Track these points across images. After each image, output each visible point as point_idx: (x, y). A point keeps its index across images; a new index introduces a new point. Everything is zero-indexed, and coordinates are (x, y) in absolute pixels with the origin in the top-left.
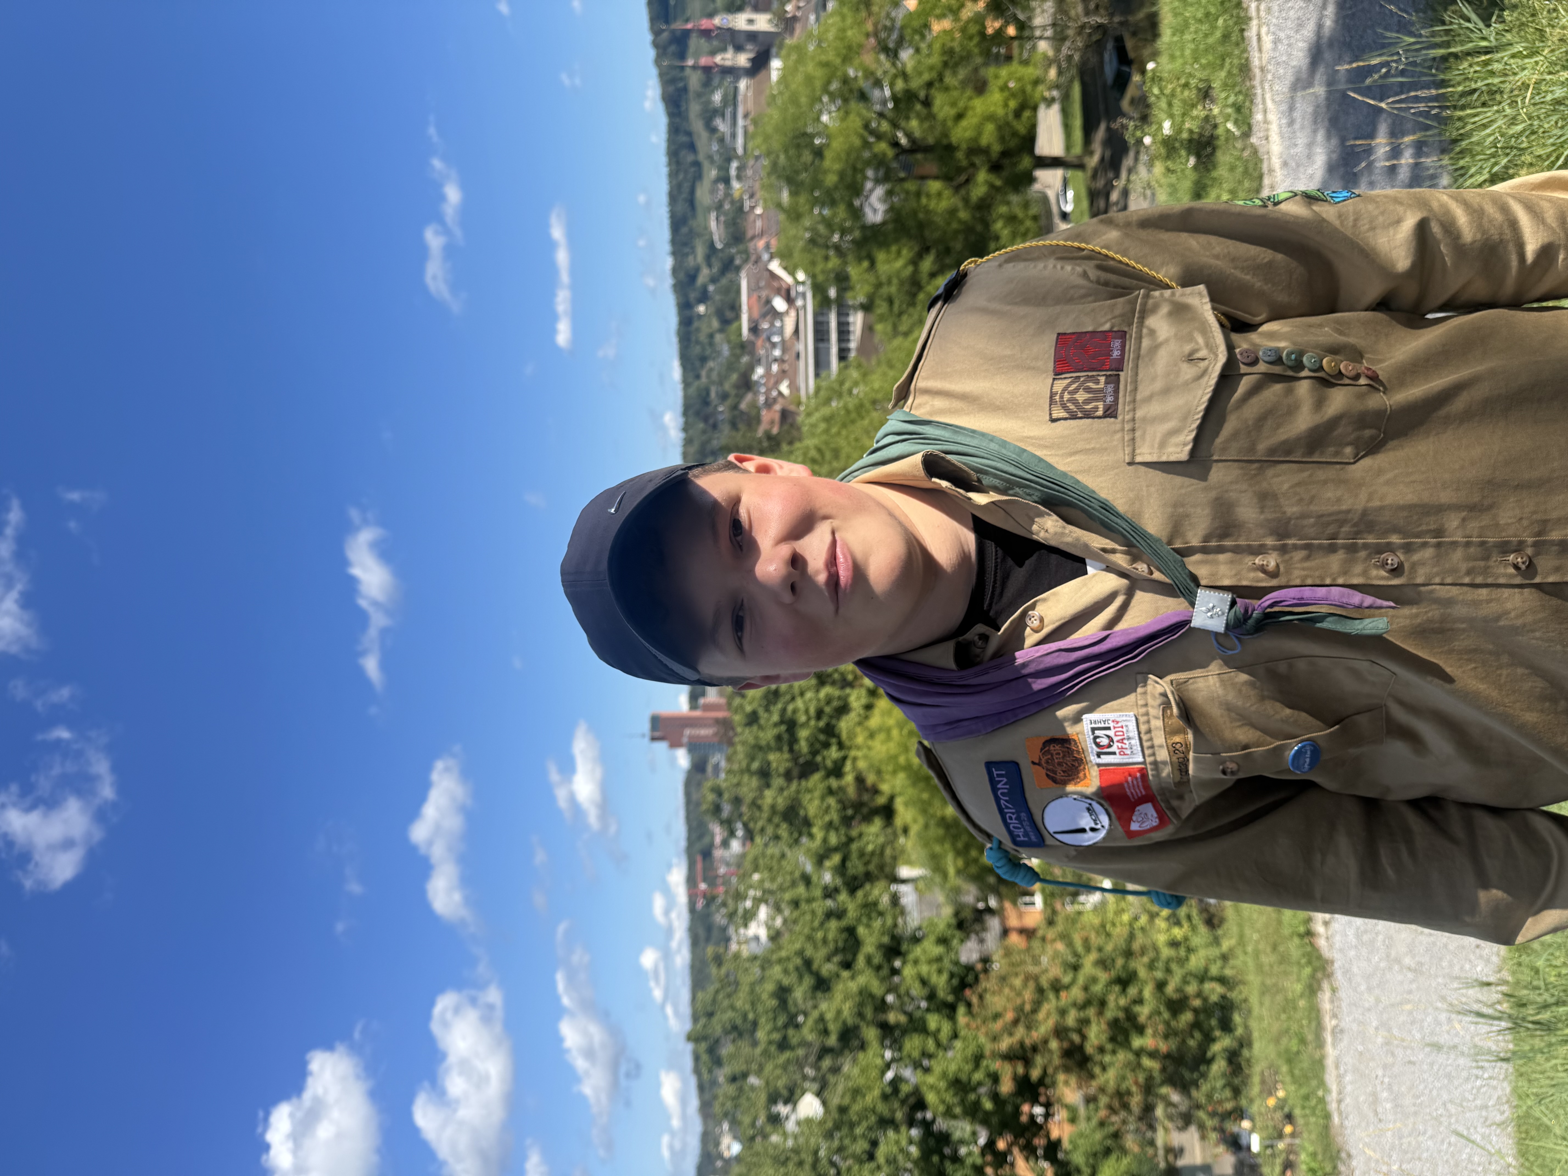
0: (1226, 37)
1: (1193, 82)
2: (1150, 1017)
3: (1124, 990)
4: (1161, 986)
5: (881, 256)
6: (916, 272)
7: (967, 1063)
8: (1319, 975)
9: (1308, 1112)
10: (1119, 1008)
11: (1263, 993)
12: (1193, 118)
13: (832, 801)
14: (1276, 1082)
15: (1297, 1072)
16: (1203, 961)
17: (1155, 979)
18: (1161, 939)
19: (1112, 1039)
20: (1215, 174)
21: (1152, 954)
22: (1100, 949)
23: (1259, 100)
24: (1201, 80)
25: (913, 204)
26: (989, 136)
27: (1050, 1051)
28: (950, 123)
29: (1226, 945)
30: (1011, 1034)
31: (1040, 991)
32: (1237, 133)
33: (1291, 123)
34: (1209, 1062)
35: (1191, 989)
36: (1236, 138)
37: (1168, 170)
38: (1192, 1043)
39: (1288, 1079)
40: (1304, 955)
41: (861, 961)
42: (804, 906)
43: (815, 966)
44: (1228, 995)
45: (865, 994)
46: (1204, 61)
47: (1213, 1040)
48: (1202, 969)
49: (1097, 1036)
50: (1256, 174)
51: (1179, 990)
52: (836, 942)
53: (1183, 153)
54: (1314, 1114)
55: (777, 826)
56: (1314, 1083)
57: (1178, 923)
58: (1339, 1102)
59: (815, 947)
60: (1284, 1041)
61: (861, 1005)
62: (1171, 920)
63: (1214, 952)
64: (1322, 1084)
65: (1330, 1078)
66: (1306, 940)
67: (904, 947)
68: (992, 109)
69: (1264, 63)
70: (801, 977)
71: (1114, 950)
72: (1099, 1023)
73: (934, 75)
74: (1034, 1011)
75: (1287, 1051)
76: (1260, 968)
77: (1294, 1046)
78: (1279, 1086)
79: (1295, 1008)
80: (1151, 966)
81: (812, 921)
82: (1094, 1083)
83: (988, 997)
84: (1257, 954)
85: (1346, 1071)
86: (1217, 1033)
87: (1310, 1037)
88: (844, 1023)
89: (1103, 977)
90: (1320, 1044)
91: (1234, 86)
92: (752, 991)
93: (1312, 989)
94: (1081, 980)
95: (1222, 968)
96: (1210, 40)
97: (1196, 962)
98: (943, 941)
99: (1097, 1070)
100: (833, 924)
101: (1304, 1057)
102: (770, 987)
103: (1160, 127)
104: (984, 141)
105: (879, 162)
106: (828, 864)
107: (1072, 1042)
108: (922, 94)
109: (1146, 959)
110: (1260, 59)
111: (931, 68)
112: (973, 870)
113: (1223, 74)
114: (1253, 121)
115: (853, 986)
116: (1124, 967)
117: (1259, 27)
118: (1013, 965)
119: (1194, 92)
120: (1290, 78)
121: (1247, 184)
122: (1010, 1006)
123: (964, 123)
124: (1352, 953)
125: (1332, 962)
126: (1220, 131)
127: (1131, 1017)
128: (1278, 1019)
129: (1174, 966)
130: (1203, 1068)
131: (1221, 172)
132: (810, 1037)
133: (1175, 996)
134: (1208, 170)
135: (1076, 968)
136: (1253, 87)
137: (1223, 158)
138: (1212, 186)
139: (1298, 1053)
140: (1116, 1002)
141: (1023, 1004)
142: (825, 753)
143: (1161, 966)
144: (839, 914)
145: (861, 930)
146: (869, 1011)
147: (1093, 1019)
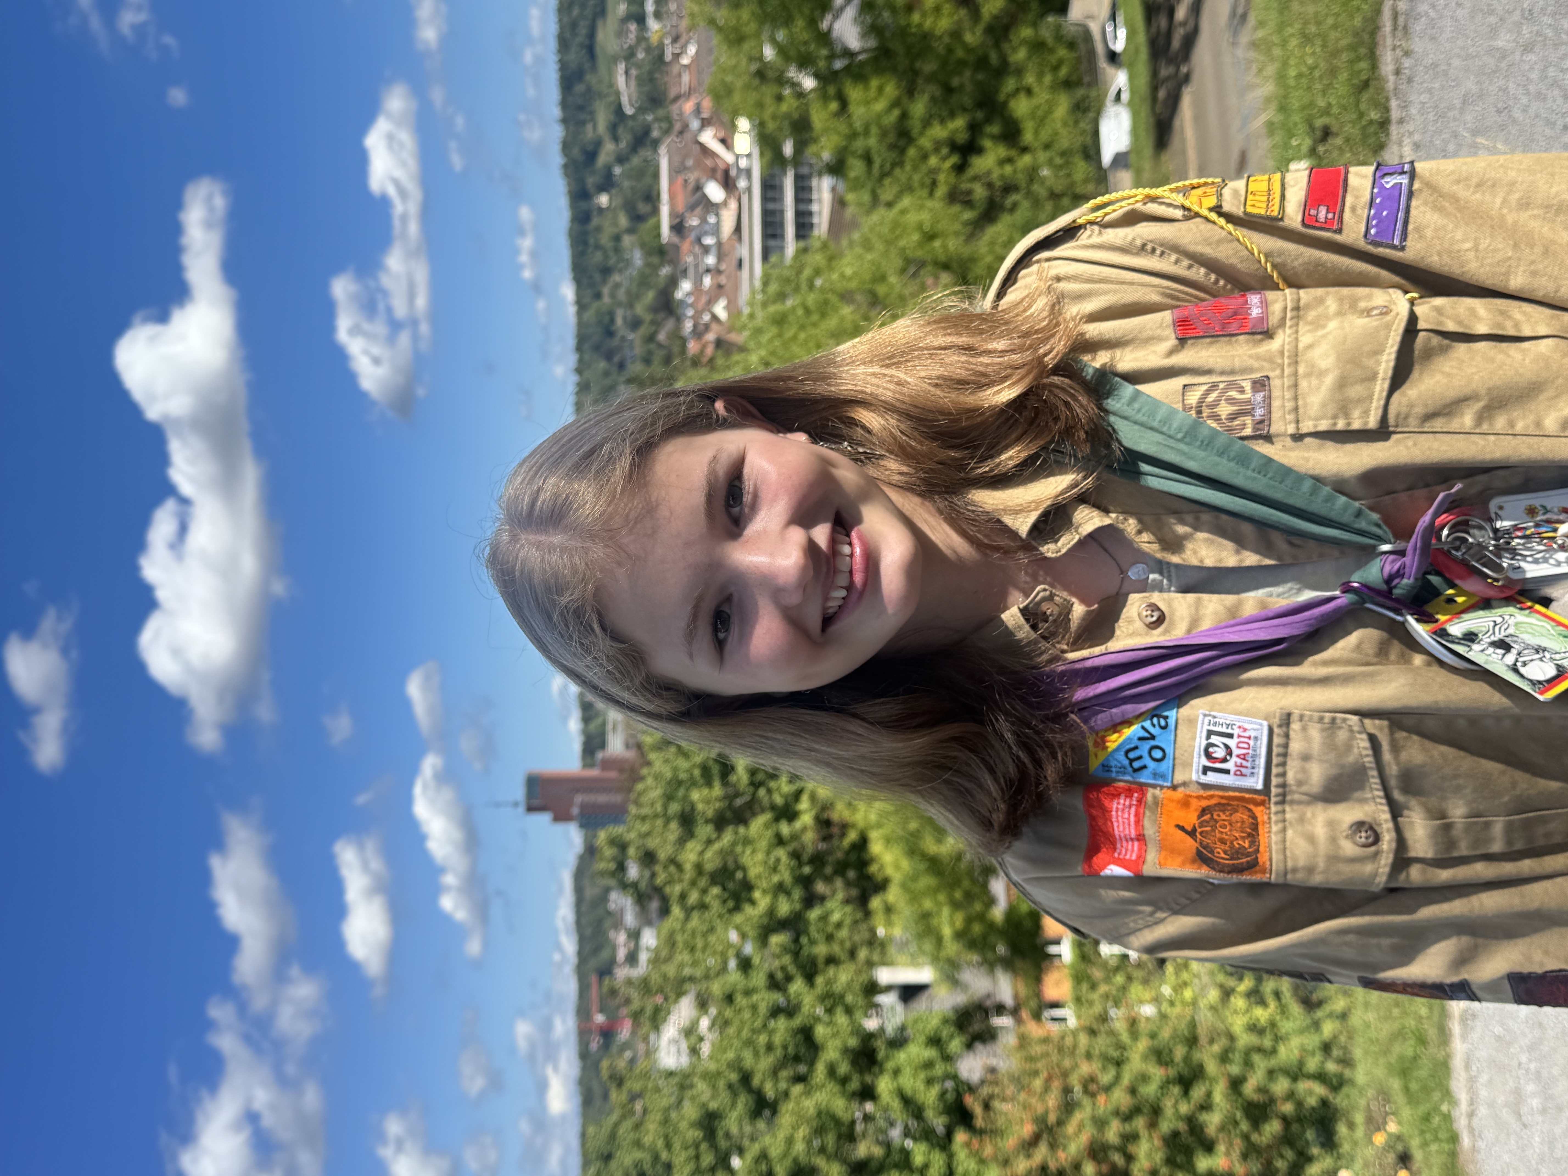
2: (1222, 1128)
3: (1186, 1092)
4: (1236, 1084)
5: (854, 93)
6: (904, 116)
9: (1428, 1136)
10: (1179, 1117)
13: (781, 853)
14: (1387, 1114)
16: (1296, 1052)
17: (1229, 1075)
18: (1238, 1024)
19: (1169, 1160)
21: (1223, 1042)
22: (1153, 1036)
25: (903, 22)
29: (1328, 1028)
30: (1029, 1156)
31: (1068, 1093)
35: (1280, 1088)
38: (1280, 1164)
39: (1401, 1100)
41: (820, 1069)
42: (740, 1000)
43: (756, 1082)
44: (1331, 1098)
45: (825, 1116)
47: (1310, 1159)
48: (1295, 1062)
49: (1149, 1155)
51: (1260, 1090)
52: (785, 1047)
54: (1437, 1139)
55: (704, 891)
56: (1436, 1096)
57: (1263, 1003)
59: (756, 1054)
60: (1396, 1048)
61: (819, 1131)
62: (1253, 998)
63: (1312, 1041)
65: (1459, 1085)
67: (881, 1054)
70: (735, 1098)
71: (1173, 1037)
72: (1151, 1139)
74: (1060, 1123)
75: (1401, 1060)
77: (1408, 1049)
78: (1390, 1117)
80: (1224, 1058)
81: (752, 1020)
83: (996, 1104)
85: (1479, 1070)
86: (1315, 1151)
89: (1158, 1074)
92: (666, 1121)
94: (1126, 1080)
95: (1323, 1063)
97: (1286, 1054)
98: (935, 1041)
100: (782, 1023)
101: (1424, 1062)
102: (691, 1113)
106: (774, 941)
107: (1114, 1167)
109: (1216, 1048)
112: (977, 929)
115: (809, 1105)
116: (1186, 1059)
127: (1196, 1129)
129: (1255, 1058)
133: (1257, 1098)
135: (1119, 1063)
140: (1175, 1109)
141: (1047, 1112)
143: (1237, 1057)
144: (790, 1011)
145: (820, 1031)
146: (830, 1140)
147: (1144, 1133)
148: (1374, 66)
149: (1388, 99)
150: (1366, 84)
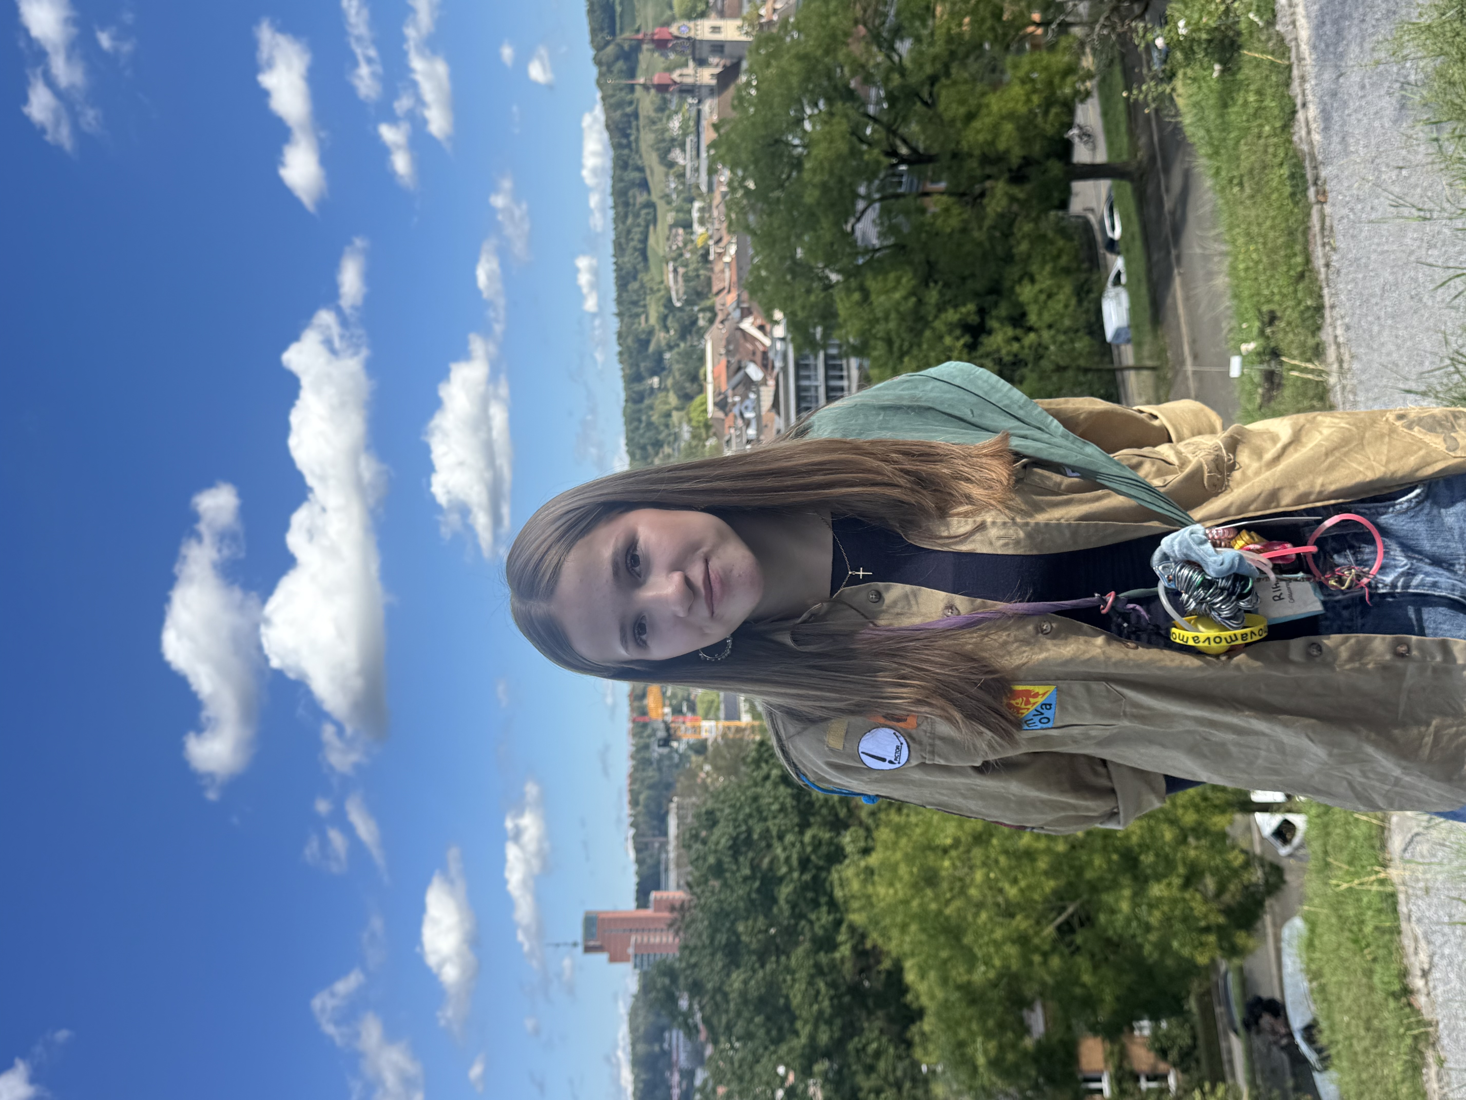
5: (875, 284)
12: (1211, 14)
26: (1007, 139)
28: (959, 124)
32: (1261, 23)
36: (1260, 30)
37: (1188, 78)
50: (1284, 66)
53: (1205, 58)
73: (938, 67)
103: (1175, 28)
104: (1002, 146)
108: (924, 91)
111: (935, 59)
114: (1277, 7)
123: (977, 124)
137: (1248, 56)
148: (1308, 261)
149: (1321, 288)
150: (1301, 276)
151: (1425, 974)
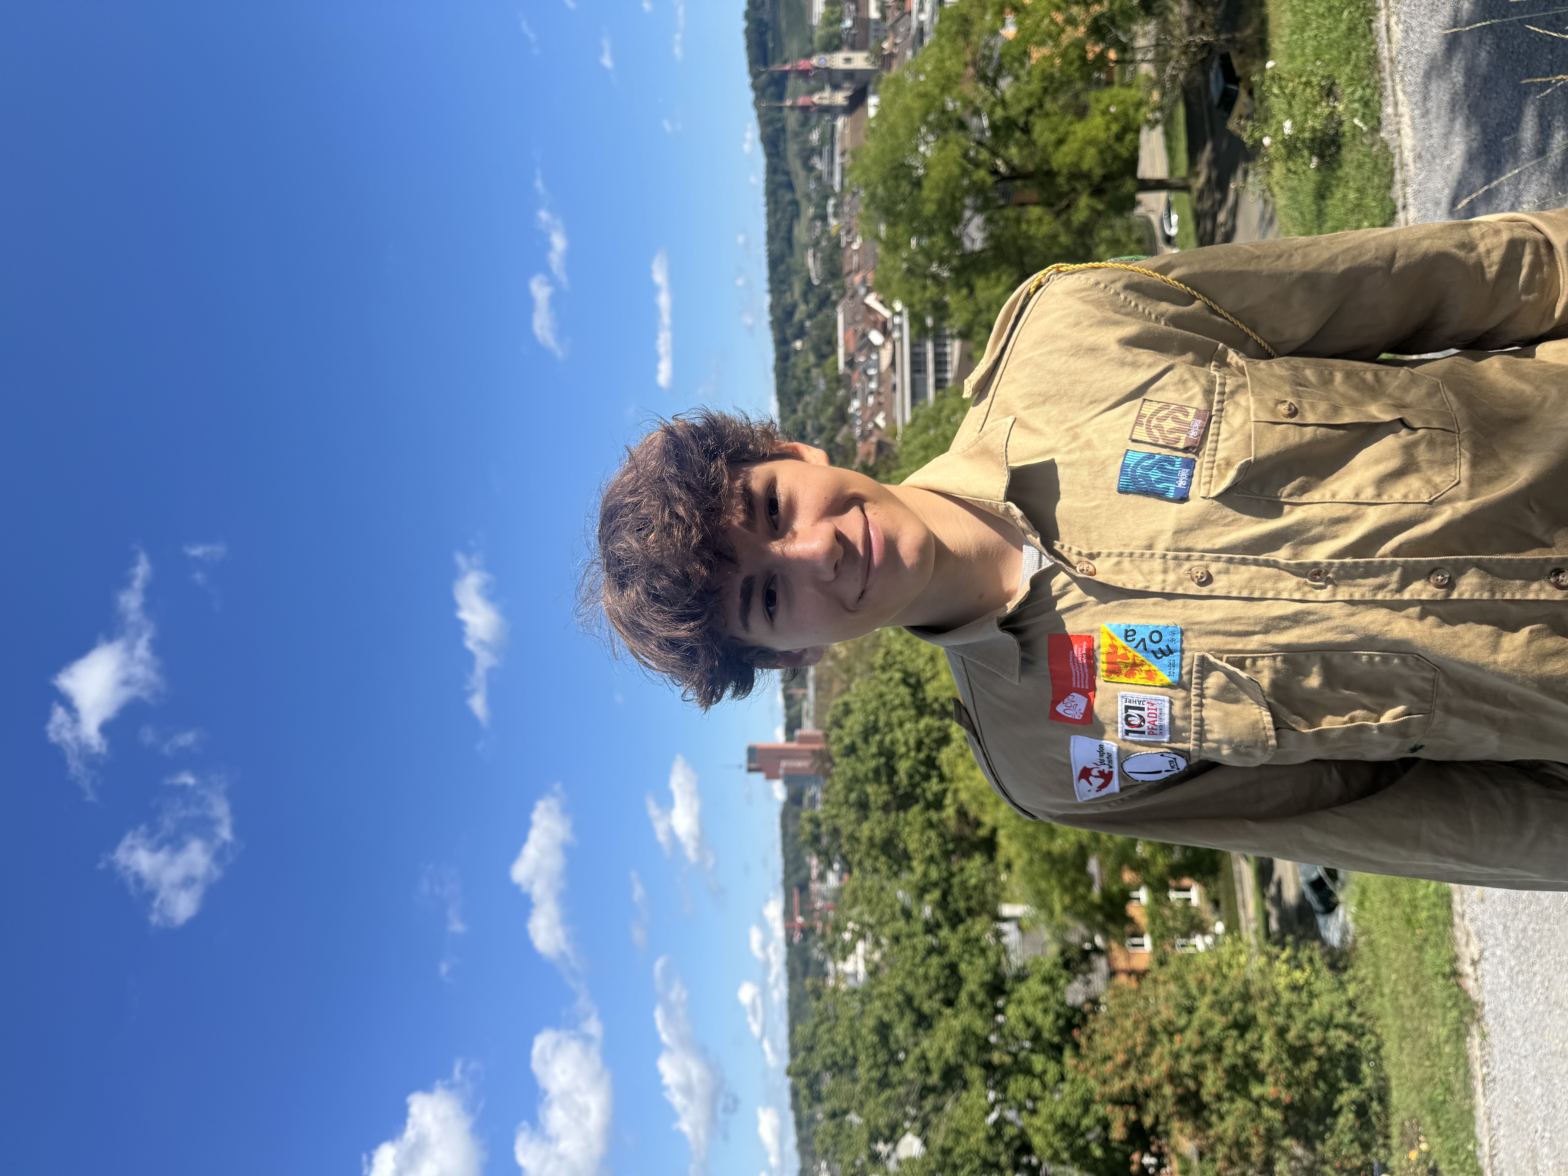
0: (1352, 30)
1: (1315, 80)
2: (1270, 1065)
3: (1242, 1036)
4: (1282, 1032)
5: (980, 283)
7: (1076, 1107)
8: (1467, 1019)
9: (1456, 1166)
10: (1237, 1055)
11: (1402, 1038)
12: (1316, 116)
13: (932, 834)
14: (1419, 1134)
15: (1442, 1123)
16: (1327, 1007)
17: (1276, 1024)
18: (1282, 982)
19: (1230, 1087)
20: (1340, 173)
21: (1271, 998)
22: (1216, 992)
23: (1389, 92)
24: (1323, 77)
25: (1013, 230)
26: (1090, 160)
27: (1164, 1097)
28: (1050, 149)
29: (1352, 990)
30: (1122, 1078)
31: (1152, 1032)
32: (1365, 129)
33: (1425, 114)
34: (1336, 1114)
35: (1315, 1036)
36: (1363, 134)
37: (1289, 170)
38: (1316, 1093)
39: (1433, 1130)
40: (1450, 997)
41: (963, 998)
42: (905, 942)
43: (916, 1003)
44: (1355, 1043)
45: (968, 1033)
46: (1327, 57)
47: (1341, 1091)
48: (1327, 1015)
49: (1214, 1083)
50: (1386, 170)
51: (1300, 1037)
52: (937, 979)
53: (1306, 153)
54: (1463, 1169)
55: (876, 859)
56: (1463, 1135)
57: (1299, 967)
58: (1492, 1157)
59: (917, 983)
60: (1427, 1089)
61: (964, 1043)
62: (1293, 964)
63: (1339, 998)
64: (1472, 1136)
65: (1481, 1130)
66: (1452, 981)
67: (1008, 986)
68: (1094, 133)
69: (1394, 54)
70: (902, 1014)
71: (1231, 994)
72: (1215, 1070)
73: (1034, 101)
74: (1146, 1054)
75: (1430, 1100)
76: (1399, 1011)
77: (1439, 1094)
78: (1422, 1138)
79: (1440, 1054)
80: (1271, 1011)
81: (913, 958)
82: (1211, 1133)
83: (1097, 1037)
84: (1395, 996)
85: (1499, 1124)
86: (1344, 1084)
87: (1458, 1086)
88: (947, 1062)
89: (1220, 1021)
90: (1469, 1094)
91: (1361, 79)
92: (851, 1026)
93: (1460, 1034)
94: (1196, 1023)
95: (1349, 1015)
96: (1334, 35)
97: (1320, 1007)
98: (1049, 980)
99: (1214, 1118)
100: (935, 960)
101: (1451, 1107)
102: (870, 1022)
103: (1281, 128)
104: (1085, 166)
105: (978, 189)
106: (928, 897)
107: (1187, 1089)
108: (1021, 121)
109: (1265, 1003)
110: (1390, 50)
111: (1031, 95)
112: (1081, 907)
113: (1348, 69)
114: (1383, 115)
115: (957, 1024)
116: (1241, 1012)
117: (1388, 17)
118: (1123, 1006)
119: (1317, 88)
120: (1423, 65)
121: (1376, 180)
122: (1120, 1048)
123: (1065, 148)
124: (1505, 995)
125: (1483, 1004)
126: (1346, 128)
127: (1250, 1065)
128: (1420, 1065)
129: (1295, 1011)
130: (1329, 1121)
131: (1348, 170)
132: (911, 1075)
133: (1298, 1043)
134: (1334, 170)
135: (1190, 1011)
136: (1383, 79)
137: (1350, 156)
138: (1338, 186)
139: (1444, 1102)
140: (1234, 1048)
141: (1135, 1046)
142: (925, 785)
143: (1281, 1010)
144: (941, 950)
145: (963, 967)
146: (972, 1050)
147: (1210, 1065)
151: (1474, 963)
